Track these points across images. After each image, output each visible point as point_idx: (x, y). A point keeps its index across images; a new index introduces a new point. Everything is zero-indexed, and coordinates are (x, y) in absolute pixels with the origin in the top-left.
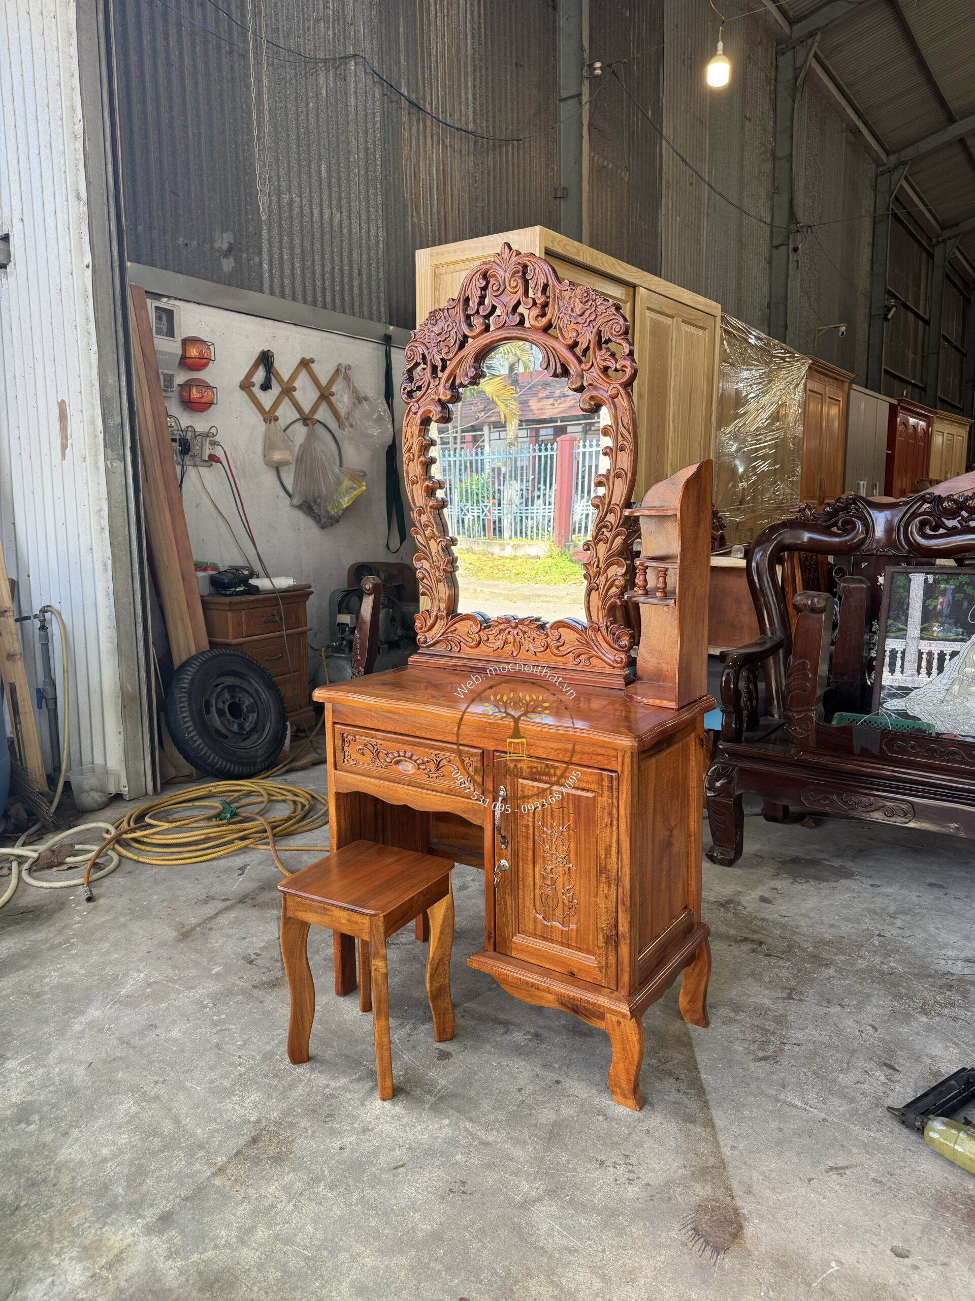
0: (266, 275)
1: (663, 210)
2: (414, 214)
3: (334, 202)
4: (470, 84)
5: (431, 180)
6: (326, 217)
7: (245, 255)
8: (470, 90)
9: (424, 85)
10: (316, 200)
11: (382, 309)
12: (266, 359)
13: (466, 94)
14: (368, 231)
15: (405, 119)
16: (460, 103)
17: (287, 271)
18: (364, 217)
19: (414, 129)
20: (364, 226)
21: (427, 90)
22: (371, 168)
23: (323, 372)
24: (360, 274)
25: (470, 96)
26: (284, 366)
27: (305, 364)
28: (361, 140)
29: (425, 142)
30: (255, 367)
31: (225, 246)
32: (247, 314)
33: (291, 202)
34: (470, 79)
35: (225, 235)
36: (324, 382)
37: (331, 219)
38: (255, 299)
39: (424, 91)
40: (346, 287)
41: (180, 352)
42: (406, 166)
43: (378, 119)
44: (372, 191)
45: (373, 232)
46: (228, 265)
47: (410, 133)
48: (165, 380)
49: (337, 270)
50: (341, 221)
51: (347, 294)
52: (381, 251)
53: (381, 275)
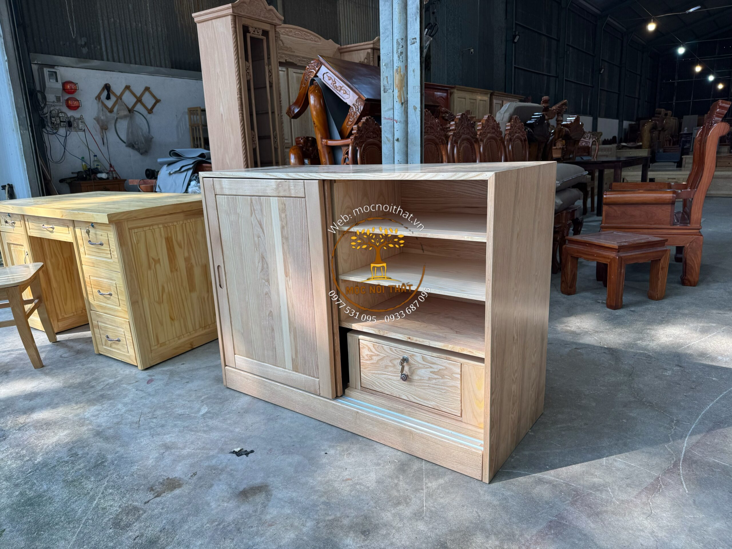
0: (105, 53)
2: (182, 19)
6: (133, 26)
7: (93, 46)
11: (167, 62)
12: (107, 87)
14: (157, 30)
18: (154, 24)
20: (155, 27)
23: (138, 90)
24: (154, 48)
26: (117, 89)
27: (128, 88)
30: (103, 90)
31: (83, 43)
32: (96, 70)
33: (115, 21)
35: (82, 39)
36: (138, 95)
37: (136, 26)
40: (147, 54)
41: (61, 87)
44: (157, 12)
45: (159, 30)
46: (85, 50)
48: (57, 99)
49: (141, 48)
50: (141, 27)
51: (147, 57)
52: (164, 38)
53: (165, 48)
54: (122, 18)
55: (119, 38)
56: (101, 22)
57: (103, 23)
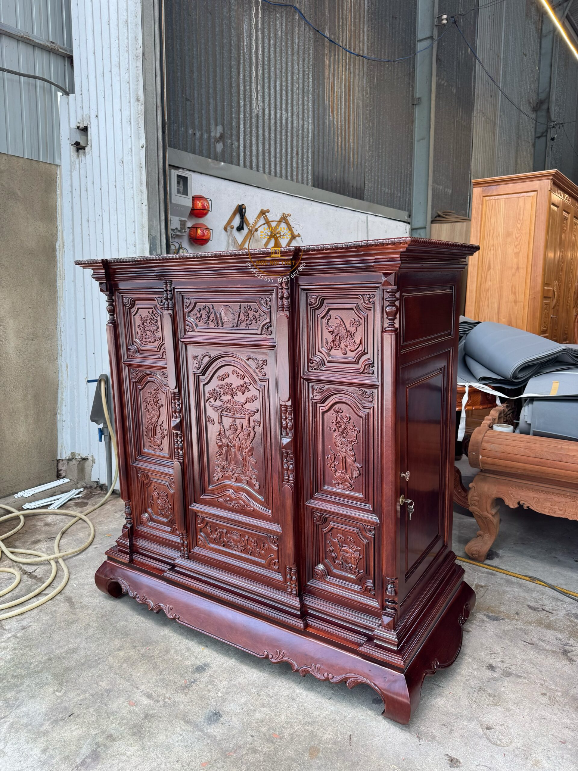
0: (242, 154)
1: (475, 113)
2: (331, 114)
3: (284, 106)
4: (365, 29)
5: (341, 92)
6: (278, 116)
7: (230, 141)
8: (366, 34)
9: (339, 29)
10: (273, 105)
11: (310, 177)
12: (240, 210)
13: (363, 36)
14: (303, 126)
15: (327, 52)
16: (359, 42)
17: (254, 152)
18: (301, 116)
19: (332, 58)
20: (301, 122)
21: (341, 33)
22: (306, 84)
23: (274, 218)
24: (297, 154)
25: (365, 37)
26: (251, 215)
27: (263, 213)
28: (301, 66)
29: (338, 67)
30: (234, 214)
31: (218, 135)
32: (230, 180)
34: (366, 26)
35: (218, 127)
36: (274, 225)
37: (281, 117)
38: (235, 170)
39: (339, 33)
40: (289, 162)
41: (190, 205)
42: (327, 83)
43: (311, 52)
44: (306, 99)
45: (306, 126)
46: (219, 147)
47: (330, 61)
48: (181, 224)
49: (284, 151)
50: (287, 119)
51: (289, 167)
52: (310, 139)
53: (310, 155)
54: (267, 101)
55: (261, 132)
56: (242, 104)
57: (245, 105)
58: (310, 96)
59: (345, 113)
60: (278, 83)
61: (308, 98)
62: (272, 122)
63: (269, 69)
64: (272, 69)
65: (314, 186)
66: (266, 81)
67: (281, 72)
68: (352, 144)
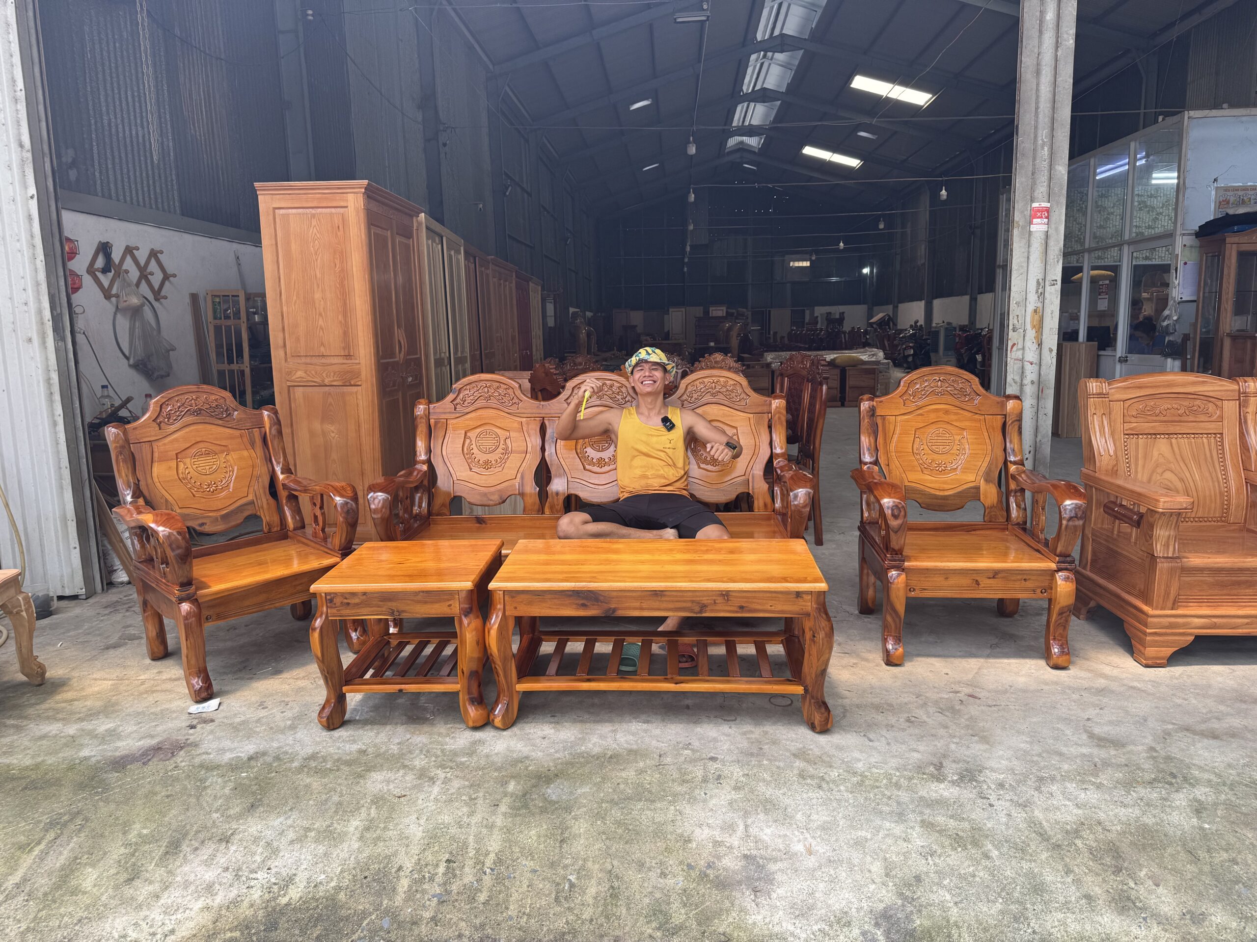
0: (98, 182)
1: (353, 115)
2: (192, 127)
3: (138, 121)
4: (219, 23)
5: (201, 100)
6: (134, 133)
7: (84, 167)
8: (220, 29)
9: (189, 26)
10: (126, 121)
11: (177, 204)
12: (104, 248)
13: (218, 31)
14: (162, 143)
15: (179, 53)
16: (214, 40)
17: (111, 177)
19: (186, 60)
21: (192, 30)
22: (160, 93)
23: (142, 256)
24: (160, 177)
25: (220, 33)
27: (129, 249)
29: (194, 70)
30: (97, 252)
31: (70, 160)
33: (110, 122)
34: (219, 19)
36: (142, 262)
37: (137, 134)
38: (93, 201)
39: (190, 30)
40: (152, 187)
42: (183, 90)
43: (162, 54)
44: (162, 111)
45: (166, 143)
46: (73, 174)
47: (184, 64)
49: (144, 175)
50: (144, 136)
51: (152, 193)
52: (172, 158)
53: (174, 177)
54: (119, 116)
55: (116, 154)
56: (92, 121)
57: (95, 123)
58: (167, 107)
59: (207, 124)
60: (129, 93)
61: (164, 109)
62: (128, 140)
63: (118, 77)
64: (121, 77)
65: (183, 215)
66: (116, 91)
67: (131, 80)
68: (219, 162)
